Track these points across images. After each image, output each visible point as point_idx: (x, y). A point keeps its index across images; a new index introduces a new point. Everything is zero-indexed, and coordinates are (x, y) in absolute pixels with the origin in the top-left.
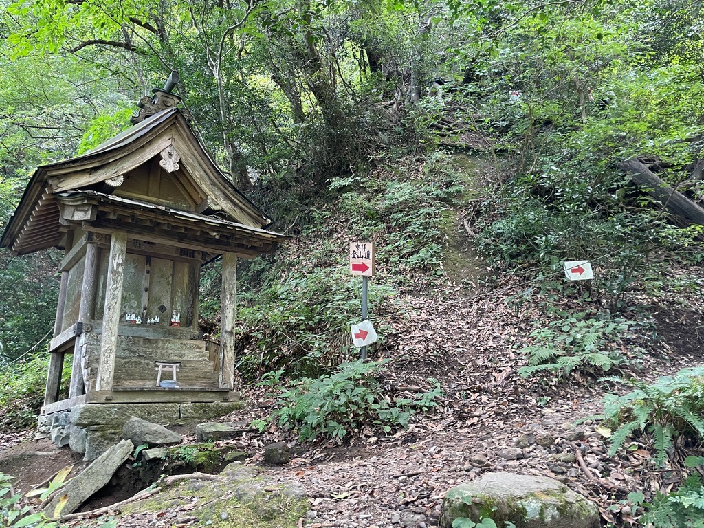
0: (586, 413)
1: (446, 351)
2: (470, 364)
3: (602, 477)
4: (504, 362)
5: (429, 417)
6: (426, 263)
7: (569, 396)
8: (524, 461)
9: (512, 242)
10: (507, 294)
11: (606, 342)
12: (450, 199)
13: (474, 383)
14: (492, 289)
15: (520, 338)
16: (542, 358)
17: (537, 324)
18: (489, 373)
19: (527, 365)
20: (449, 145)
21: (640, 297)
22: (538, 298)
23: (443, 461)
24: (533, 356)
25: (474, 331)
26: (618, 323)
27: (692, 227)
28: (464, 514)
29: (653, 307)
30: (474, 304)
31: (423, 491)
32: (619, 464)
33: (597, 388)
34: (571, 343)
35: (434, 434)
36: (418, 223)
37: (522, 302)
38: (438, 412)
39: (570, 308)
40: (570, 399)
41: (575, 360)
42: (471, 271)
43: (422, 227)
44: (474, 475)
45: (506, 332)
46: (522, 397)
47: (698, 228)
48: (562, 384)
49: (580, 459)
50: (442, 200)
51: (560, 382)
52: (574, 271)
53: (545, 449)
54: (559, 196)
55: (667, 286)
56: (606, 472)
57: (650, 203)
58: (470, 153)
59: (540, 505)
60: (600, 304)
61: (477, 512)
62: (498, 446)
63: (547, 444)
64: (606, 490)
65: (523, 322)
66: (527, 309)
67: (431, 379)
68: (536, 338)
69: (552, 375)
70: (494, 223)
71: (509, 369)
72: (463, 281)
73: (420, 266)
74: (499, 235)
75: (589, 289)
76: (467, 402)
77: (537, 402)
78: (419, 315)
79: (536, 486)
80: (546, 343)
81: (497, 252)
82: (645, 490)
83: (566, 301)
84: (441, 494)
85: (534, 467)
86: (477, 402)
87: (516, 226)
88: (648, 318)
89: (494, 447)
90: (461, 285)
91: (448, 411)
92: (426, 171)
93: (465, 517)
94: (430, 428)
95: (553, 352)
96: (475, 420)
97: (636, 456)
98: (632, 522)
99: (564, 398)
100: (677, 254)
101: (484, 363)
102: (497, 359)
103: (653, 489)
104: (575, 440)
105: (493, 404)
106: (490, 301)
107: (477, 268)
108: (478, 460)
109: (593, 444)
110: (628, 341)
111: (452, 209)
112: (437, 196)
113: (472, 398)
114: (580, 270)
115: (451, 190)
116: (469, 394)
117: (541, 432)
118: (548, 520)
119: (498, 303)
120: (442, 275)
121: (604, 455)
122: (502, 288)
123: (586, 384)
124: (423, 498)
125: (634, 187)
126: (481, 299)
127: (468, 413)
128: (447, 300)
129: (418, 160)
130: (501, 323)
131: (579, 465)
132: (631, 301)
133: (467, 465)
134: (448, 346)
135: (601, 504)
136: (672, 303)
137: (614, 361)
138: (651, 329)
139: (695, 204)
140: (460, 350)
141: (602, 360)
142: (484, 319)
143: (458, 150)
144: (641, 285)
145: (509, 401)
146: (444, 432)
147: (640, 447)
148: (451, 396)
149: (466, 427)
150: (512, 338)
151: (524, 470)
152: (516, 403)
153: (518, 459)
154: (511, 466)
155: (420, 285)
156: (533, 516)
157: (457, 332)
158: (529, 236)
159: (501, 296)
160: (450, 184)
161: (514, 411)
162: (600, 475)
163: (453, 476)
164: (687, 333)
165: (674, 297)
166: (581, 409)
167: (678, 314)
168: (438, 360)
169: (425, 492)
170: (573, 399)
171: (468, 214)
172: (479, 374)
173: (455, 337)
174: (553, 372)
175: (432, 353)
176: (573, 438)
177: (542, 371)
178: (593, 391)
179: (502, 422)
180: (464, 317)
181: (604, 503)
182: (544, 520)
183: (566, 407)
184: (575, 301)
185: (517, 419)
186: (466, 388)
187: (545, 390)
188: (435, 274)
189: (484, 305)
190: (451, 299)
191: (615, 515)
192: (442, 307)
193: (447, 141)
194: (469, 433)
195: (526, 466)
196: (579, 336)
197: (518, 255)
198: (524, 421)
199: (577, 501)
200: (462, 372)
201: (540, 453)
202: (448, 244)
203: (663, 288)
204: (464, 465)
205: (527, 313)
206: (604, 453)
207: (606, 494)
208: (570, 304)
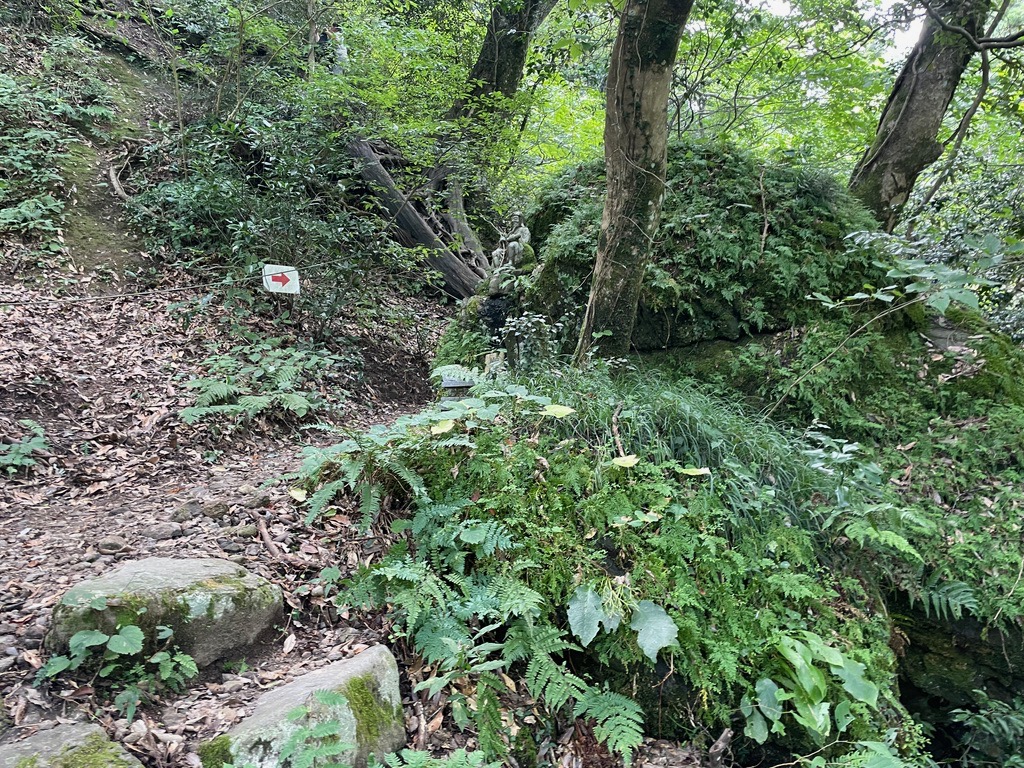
0: (271, 471)
1: (58, 378)
2: (100, 400)
3: (290, 552)
4: (158, 399)
5: (17, 483)
6: (31, 226)
7: (248, 449)
8: (184, 540)
9: (188, 220)
10: (170, 299)
11: (305, 381)
12: (87, 125)
13: (104, 429)
14: (147, 288)
15: (185, 366)
16: (217, 396)
17: (213, 347)
18: (130, 415)
19: (193, 406)
20: (95, 33)
21: (349, 326)
22: (217, 311)
23: (45, 550)
24: (203, 392)
25: (109, 350)
26: (323, 356)
27: (419, 248)
28: (89, 625)
29: (363, 341)
30: (114, 307)
31: (10, 598)
32: (311, 534)
33: (285, 440)
34: (259, 379)
35: (26, 509)
36: (22, 152)
37: (194, 314)
38: (36, 473)
39: (261, 330)
40: (249, 453)
41: (262, 401)
42: (114, 254)
43: (29, 162)
44: (102, 565)
45: (165, 355)
46: (181, 451)
47: (425, 251)
48: (240, 433)
49: (264, 531)
50: (72, 123)
51: (238, 431)
52: (275, 279)
53: (215, 522)
54: (267, 166)
55: (381, 316)
56: (295, 546)
57: (376, 207)
58: (132, 58)
59: (210, 596)
60: (301, 329)
61: (113, 619)
62: (143, 522)
63: (218, 514)
64: (295, 568)
65: (193, 342)
66: (200, 325)
67: (27, 422)
68: (209, 368)
69: (228, 420)
70: (161, 185)
71: (164, 411)
72: (98, 267)
73: (19, 231)
74: (166, 205)
75: (289, 307)
76: (90, 458)
77: (203, 457)
78: (9, 315)
79: (205, 572)
80: (225, 375)
81: (160, 231)
82: (340, 564)
83: (257, 319)
84: (44, 600)
85: (198, 547)
86: (107, 459)
87: (198, 197)
88: (355, 354)
89: (136, 523)
90: (94, 274)
91: (54, 473)
92: (48, 64)
93: (91, 629)
94: (19, 500)
95: (234, 388)
96: (103, 485)
97: (333, 523)
98: (322, 605)
99: (241, 451)
100: (395, 278)
101: (124, 399)
102: (147, 394)
103: (350, 562)
104: (258, 507)
105: (135, 460)
106: (142, 305)
107: (126, 251)
108: (110, 544)
109: (281, 511)
110: (328, 381)
111: (90, 144)
112: (64, 114)
113: (99, 453)
114: (283, 280)
115: (91, 110)
116: (94, 446)
117: (209, 499)
118: (218, 615)
119: (155, 310)
120: (59, 253)
121: (294, 524)
122: (163, 288)
123: (272, 434)
124: (10, 610)
125: (360, 182)
126: (127, 301)
127: (91, 475)
128: (65, 295)
129: (34, 41)
130: (158, 342)
131: (262, 539)
132: (338, 329)
133: (90, 553)
134: (61, 370)
135: (287, 586)
136: (383, 338)
137: (311, 405)
138: (357, 367)
139: (423, 220)
140: (84, 377)
141: (298, 403)
142: (129, 333)
143: (111, 46)
144: (352, 311)
145: (161, 456)
146: (46, 506)
147: (339, 512)
148: (63, 449)
149: (87, 496)
150: (173, 365)
151: (183, 552)
152: (171, 459)
153: (174, 538)
154: (163, 549)
155: (16, 263)
156: (197, 613)
157: (80, 349)
158: (216, 216)
159: (161, 300)
160: (90, 100)
161: (168, 470)
162: (287, 550)
163: (65, 571)
164: (395, 375)
165: (386, 331)
166: (263, 466)
167: (389, 352)
168: (42, 391)
169: (14, 601)
170: (252, 454)
171: (119, 160)
172: (113, 416)
173: (75, 357)
174: (230, 417)
175: (32, 379)
176: (255, 505)
177: (216, 414)
178: (280, 442)
179: (148, 486)
180: (94, 326)
181: (290, 585)
182: (212, 617)
183: (244, 464)
184: (268, 322)
185: (172, 481)
186: (90, 436)
187: (216, 441)
188: (47, 248)
189: (131, 311)
190: (74, 295)
191: (302, 598)
192: (55, 306)
193: (93, 25)
194: (90, 504)
195: (186, 547)
196: (272, 369)
197: (194, 242)
198: (182, 484)
199: (260, 586)
200: (85, 411)
201: (208, 526)
202: (76, 201)
203: (375, 319)
204: (84, 552)
205: (200, 331)
206: (295, 521)
207: (293, 573)
208: (262, 324)
